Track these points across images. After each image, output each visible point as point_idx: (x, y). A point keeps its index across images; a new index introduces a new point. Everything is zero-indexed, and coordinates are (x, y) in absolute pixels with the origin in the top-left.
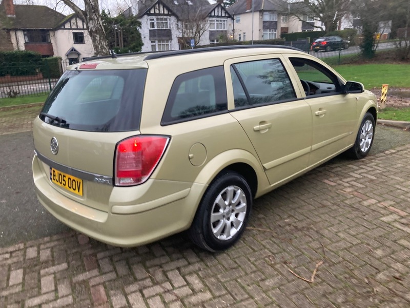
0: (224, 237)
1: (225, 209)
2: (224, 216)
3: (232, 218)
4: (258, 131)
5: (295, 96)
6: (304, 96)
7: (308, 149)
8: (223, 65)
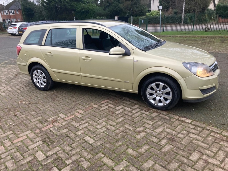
0: (38, 85)
1: (39, 76)
2: (39, 79)
3: (42, 82)
4: (47, 55)
5: (76, 47)
6: (83, 48)
7: (79, 74)
8: (47, 29)
